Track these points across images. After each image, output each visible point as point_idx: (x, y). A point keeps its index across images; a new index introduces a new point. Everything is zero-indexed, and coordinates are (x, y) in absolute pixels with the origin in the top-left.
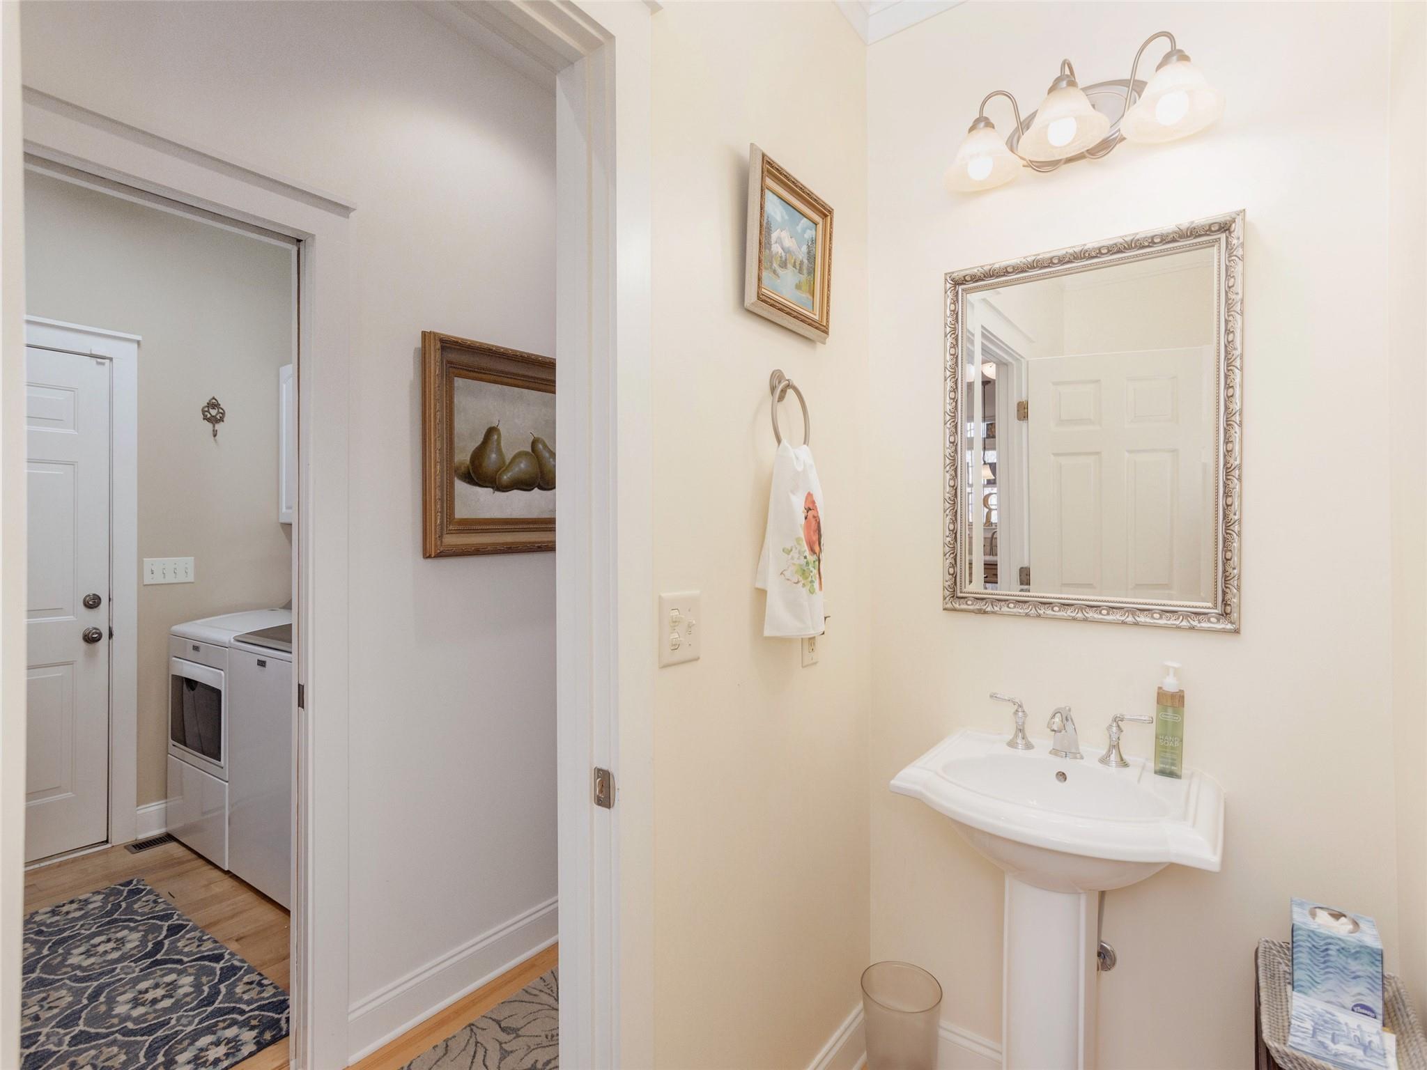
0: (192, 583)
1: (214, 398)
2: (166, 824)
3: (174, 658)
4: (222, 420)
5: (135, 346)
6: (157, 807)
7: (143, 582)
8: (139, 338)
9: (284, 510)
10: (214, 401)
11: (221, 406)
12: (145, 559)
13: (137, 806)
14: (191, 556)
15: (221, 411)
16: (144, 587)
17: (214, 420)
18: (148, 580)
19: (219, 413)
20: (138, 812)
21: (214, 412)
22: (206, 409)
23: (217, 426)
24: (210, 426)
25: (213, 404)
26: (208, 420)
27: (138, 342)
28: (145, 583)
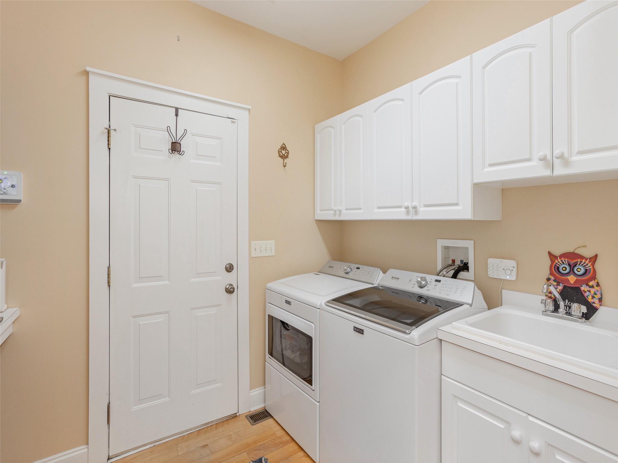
0: (274, 256)
1: (284, 144)
2: (265, 401)
3: (269, 304)
4: (287, 157)
5: (248, 112)
6: (259, 391)
7: (251, 256)
8: (250, 107)
9: (319, 212)
10: (284, 145)
11: (287, 149)
12: (252, 242)
13: (250, 390)
14: (273, 240)
15: (287, 151)
16: (251, 258)
17: (284, 157)
18: (253, 255)
19: (286, 152)
20: (251, 394)
21: (284, 152)
22: (280, 150)
23: (286, 161)
24: (281, 160)
25: (284, 148)
26: (281, 157)
27: (249, 110)
28: (252, 256)
